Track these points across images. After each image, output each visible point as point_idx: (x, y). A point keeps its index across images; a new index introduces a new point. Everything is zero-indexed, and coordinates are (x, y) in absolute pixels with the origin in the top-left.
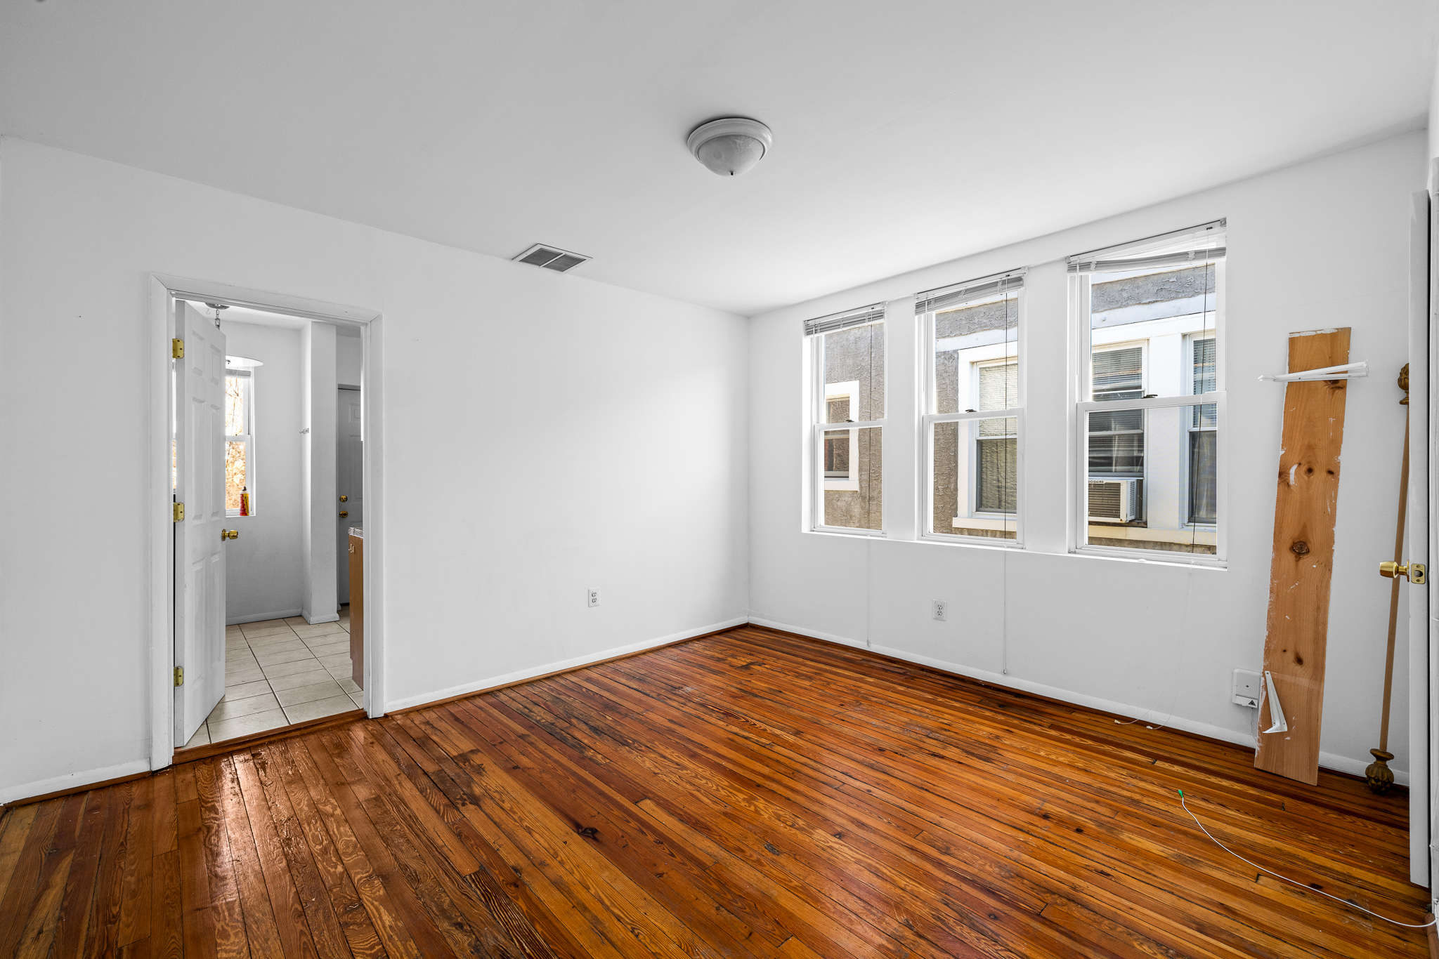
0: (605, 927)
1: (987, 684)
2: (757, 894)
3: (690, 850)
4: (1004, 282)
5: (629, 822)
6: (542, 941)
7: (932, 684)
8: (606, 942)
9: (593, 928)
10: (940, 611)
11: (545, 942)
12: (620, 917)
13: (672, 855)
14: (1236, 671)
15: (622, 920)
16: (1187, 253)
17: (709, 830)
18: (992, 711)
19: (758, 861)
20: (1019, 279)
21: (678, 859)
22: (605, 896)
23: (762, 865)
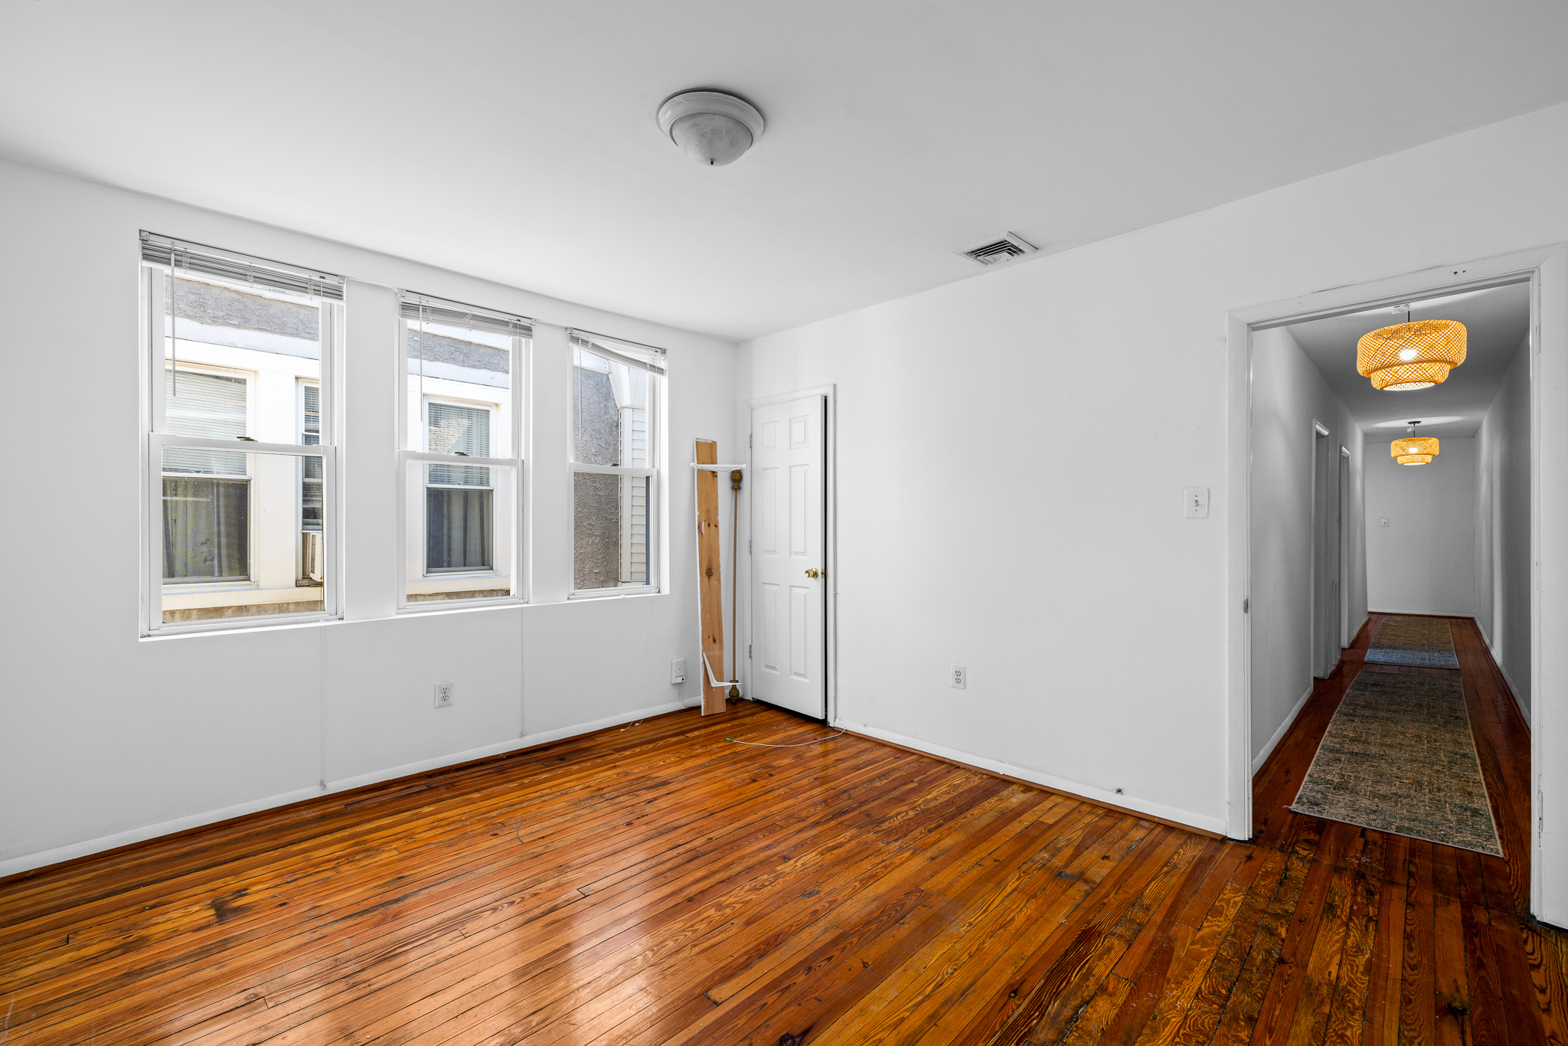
0: (954, 994)
1: (508, 755)
2: (875, 904)
3: (817, 947)
4: (515, 326)
5: (766, 1004)
6: (994, 1039)
7: (472, 780)
8: (972, 989)
9: (958, 1002)
10: (445, 695)
11: (994, 1036)
12: (935, 985)
13: (830, 958)
14: (674, 661)
15: (940, 983)
16: (646, 364)
17: (781, 934)
18: (578, 763)
19: (831, 903)
20: (529, 329)
21: (837, 954)
22: (909, 1002)
23: (835, 901)
